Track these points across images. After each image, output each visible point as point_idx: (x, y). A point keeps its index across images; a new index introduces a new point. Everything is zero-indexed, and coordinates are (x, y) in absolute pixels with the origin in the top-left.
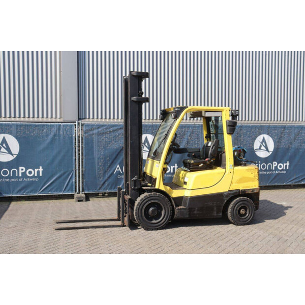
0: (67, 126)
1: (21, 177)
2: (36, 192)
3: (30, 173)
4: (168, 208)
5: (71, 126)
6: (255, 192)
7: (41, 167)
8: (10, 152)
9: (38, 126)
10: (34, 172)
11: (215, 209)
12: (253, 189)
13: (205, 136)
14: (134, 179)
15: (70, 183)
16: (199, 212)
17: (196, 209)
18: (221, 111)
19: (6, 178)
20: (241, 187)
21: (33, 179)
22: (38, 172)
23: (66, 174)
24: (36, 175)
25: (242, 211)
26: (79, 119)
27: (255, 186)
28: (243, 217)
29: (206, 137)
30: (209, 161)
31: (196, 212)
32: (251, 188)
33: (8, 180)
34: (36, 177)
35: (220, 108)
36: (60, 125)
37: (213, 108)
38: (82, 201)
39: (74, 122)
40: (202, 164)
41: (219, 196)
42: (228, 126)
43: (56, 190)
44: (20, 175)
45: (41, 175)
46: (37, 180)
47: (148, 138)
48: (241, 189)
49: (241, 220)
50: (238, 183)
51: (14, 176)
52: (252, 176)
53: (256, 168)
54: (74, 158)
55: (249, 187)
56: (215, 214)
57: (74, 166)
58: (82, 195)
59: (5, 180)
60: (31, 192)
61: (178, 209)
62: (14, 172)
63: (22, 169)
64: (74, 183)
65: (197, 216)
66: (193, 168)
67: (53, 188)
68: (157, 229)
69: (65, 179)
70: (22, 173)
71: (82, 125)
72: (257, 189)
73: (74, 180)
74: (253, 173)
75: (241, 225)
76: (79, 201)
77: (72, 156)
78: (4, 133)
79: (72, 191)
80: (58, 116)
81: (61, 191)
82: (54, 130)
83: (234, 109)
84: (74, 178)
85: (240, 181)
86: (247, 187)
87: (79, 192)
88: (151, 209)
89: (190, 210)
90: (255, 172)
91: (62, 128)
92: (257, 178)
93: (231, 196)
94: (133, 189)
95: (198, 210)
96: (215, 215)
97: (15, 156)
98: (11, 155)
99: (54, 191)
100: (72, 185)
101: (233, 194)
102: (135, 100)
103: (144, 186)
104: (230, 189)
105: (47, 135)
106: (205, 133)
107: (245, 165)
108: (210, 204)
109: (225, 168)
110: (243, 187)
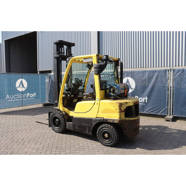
6: (115, 122)
11: (87, 129)
12: (114, 120)
16: (78, 128)
17: (77, 126)
25: (106, 135)
27: (116, 117)
28: (107, 140)
32: (112, 119)
41: (89, 120)
50: (102, 113)
52: (114, 109)
53: (117, 103)
55: (111, 117)
56: (87, 132)
61: (68, 124)
65: (77, 130)
72: (117, 120)
74: (115, 107)
85: (104, 111)
86: (109, 117)
90: (116, 106)
93: (98, 122)
95: (78, 127)
96: (88, 133)
101: (99, 120)
104: (98, 117)
108: (84, 124)
110: (106, 117)
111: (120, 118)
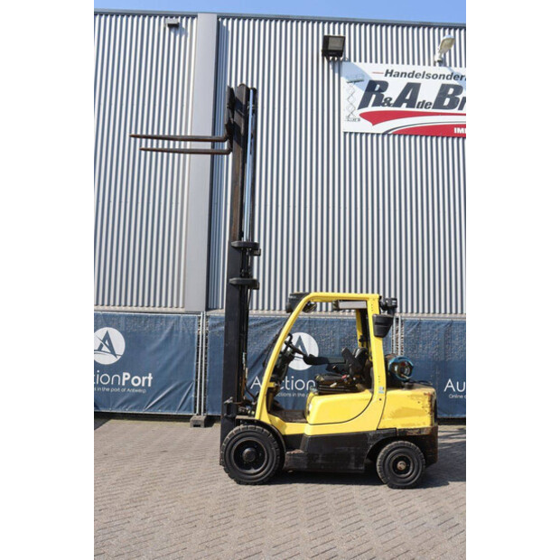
0: (188, 318)
1: (123, 387)
2: (141, 409)
3: (136, 381)
4: (272, 451)
5: (194, 318)
6: (424, 433)
7: (150, 375)
8: (113, 352)
9: (151, 317)
10: (141, 381)
11: (353, 458)
12: (420, 429)
13: (359, 338)
14: (228, 401)
15: (188, 399)
16: (324, 462)
18: (365, 301)
19: (106, 386)
20: (399, 424)
21: (140, 391)
22: (147, 381)
23: (183, 386)
24: (143, 385)
25: (401, 465)
26: (208, 309)
27: (424, 423)
28: (403, 475)
29: (360, 340)
30: (348, 379)
31: (320, 461)
32: (417, 427)
33: (108, 390)
34: (143, 388)
35: (364, 295)
36: (179, 317)
37: (353, 295)
38: (199, 426)
39: (199, 313)
40: (335, 384)
41: (360, 438)
42: (376, 323)
43: (169, 408)
44: (123, 384)
45: (149, 385)
46: (144, 391)
47: (302, 338)
48: (399, 427)
49: (398, 481)
50: (393, 417)
51: (116, 385)
52: (419, 406)
53: (425, 394)
54: (195, 364)
55: (414, 425)
56: (352, 466)
57: (195, 375)
58: (202, 417)
59: (104, 389)
60: (135, 407)
61: (290, 455)
62: (116, 379)
63: (126, 376)
64: (193, 400)
65: (323, 467)
66: (324, 390)
67: (163, 406)
68: (255, 484)
69: (182, 393)
70: (126, 381)
71: (207, 317)
72: (427, 428)
73: (193, 396)
74: (421, 403)
75: (399, 488)
76: (195, 426)
77: (192, 361)
78: (108, 326)
79: (190, 410)
80: (181, 305)
81: (174, 410)
82: (171, 323)
83: (387, 297)
84: (194, 393)
85: (397, 415)
86: (408, 425)
87: (200, 414)
88: (247, 450)
89: (311, 457)
90: (424, 401)
91: (181, 320)
92: (428, 410)
93: (381, 438)
94: (226, 417)
95: (323, 458)
96: (353, 468)
97: (119, 357)
98: (113, 356)
99: (166, 409)
100: (190, 403)
101: (384, 435)
102: (234, 283)
103: (241, 414)
104: (380, 427)
105: (162, 331)
106: (359, 334)
107: (410, 388)
108: (345, 449)
109: (373, 393)
110: (402, 425)
111: (432, 425)
